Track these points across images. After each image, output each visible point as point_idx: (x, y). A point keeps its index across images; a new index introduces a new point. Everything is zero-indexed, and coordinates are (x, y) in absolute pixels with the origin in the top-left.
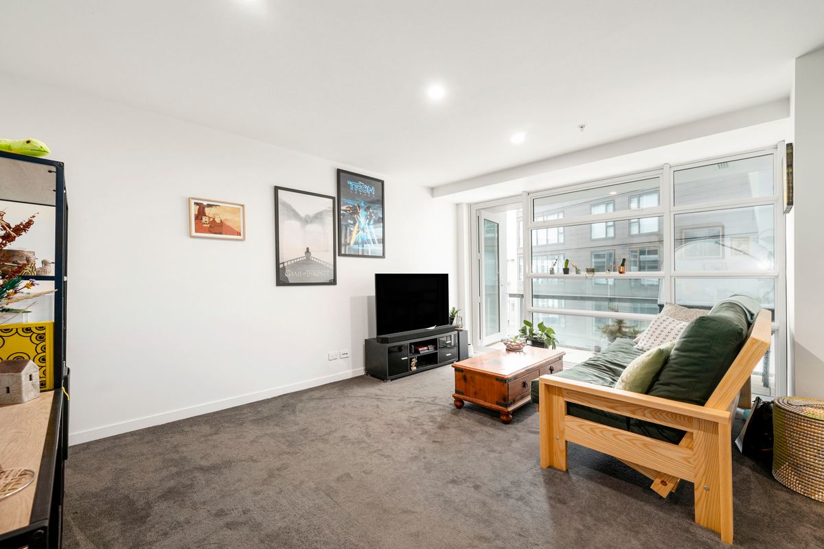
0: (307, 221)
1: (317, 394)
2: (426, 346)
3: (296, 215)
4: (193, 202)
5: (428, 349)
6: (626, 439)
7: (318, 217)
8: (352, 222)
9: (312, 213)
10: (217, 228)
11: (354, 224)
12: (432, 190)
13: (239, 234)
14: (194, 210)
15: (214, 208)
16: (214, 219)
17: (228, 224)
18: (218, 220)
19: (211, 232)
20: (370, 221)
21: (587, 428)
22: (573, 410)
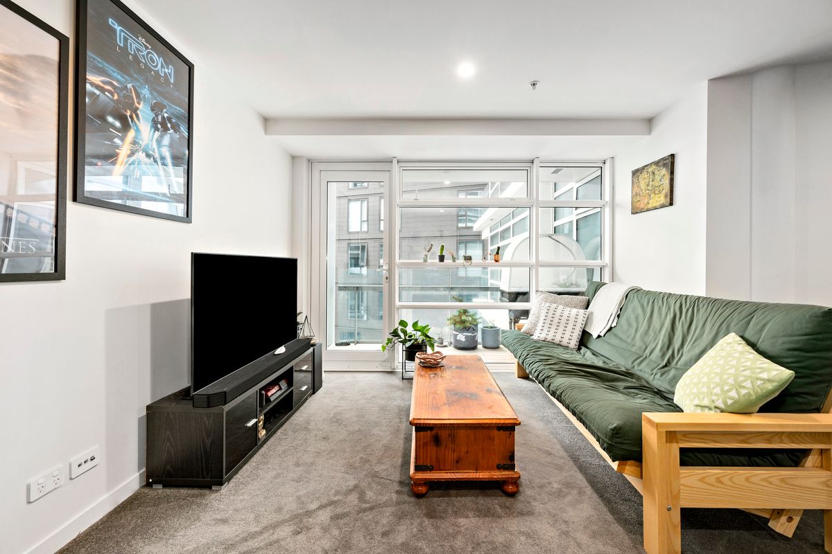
2: (277, 384)
5: (281, 389)
6: (762, 480)
12: (266, 123)
20: (161, 136)
21: (712, 480)
22: (690, 457)
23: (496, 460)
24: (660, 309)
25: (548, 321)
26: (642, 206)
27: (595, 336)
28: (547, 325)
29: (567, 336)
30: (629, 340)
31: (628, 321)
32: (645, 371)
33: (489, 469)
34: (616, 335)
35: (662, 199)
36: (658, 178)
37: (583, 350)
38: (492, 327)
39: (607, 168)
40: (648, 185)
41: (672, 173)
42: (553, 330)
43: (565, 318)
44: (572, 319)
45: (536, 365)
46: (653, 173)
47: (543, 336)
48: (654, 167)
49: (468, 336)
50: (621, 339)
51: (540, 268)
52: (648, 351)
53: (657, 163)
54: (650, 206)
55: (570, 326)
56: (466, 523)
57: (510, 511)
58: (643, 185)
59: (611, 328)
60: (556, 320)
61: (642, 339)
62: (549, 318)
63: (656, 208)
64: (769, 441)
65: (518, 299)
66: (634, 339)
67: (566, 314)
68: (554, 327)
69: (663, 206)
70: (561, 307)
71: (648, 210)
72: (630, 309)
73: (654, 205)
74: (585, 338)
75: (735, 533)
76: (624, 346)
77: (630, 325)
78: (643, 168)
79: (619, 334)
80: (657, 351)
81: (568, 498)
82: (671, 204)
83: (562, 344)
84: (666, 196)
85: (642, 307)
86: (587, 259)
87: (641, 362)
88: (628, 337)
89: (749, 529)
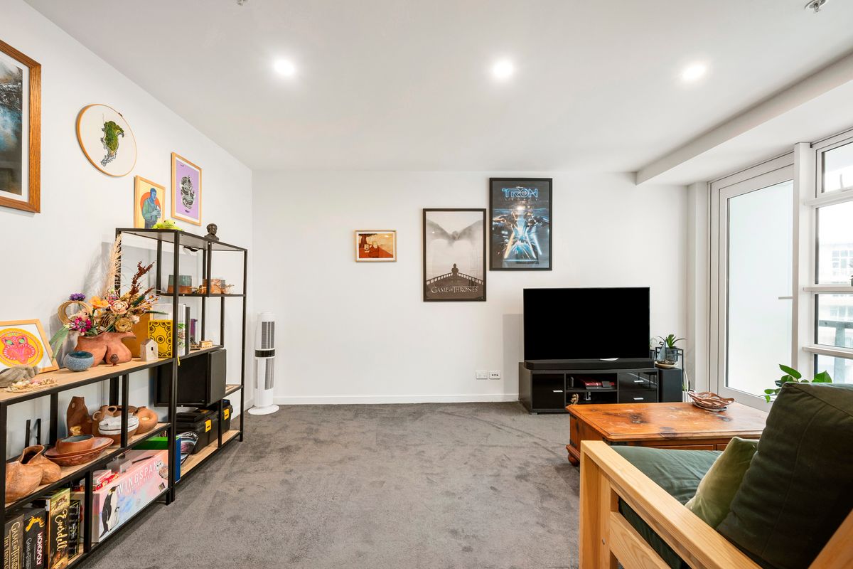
0: (454, 238)
1: (450, 409)
2: (599, 381)
3: (443, 233)
4: (358, 233)
5: (602, 386)
7: (467, 233)
8: (506, 233)
9: (459, 229)
10: (376, 253)
11: (509, 235)
12: (636, 175)
13: (392, 256)
14: (359, 239)
15: (373, 236)
16: (373, 247)
17: (384, 248)
18: (375, 247)
19: (370, 257)
20: (530, 229)
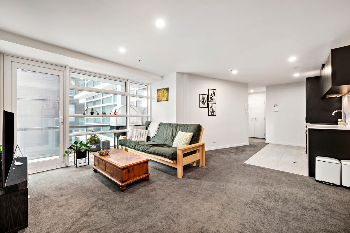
21: (187, 159)
22: (185, 155)
23: (144, 172)
24: (169, 127)
25: (137, 135)
26: (160, 100)
27: (152, 137)
28: (137, 136)
29: (143, 138)
30: (162, 136)
31: (161, 131)
32: (168, 143)
33: (143, 175)
34: (158, 136)
35: (166, 99)
36: (165, 93)
37: (149, 141)
38: (106, 141)
39: (149, 86)
40: (162, 94)
41: (168, 92)
42: (139, 137)
43: (142, 133)
44: (144, 133)
45: (141, 147)
46: (163, 91)
47: (136, 140)
48: (163, 90)
49: (97, 146)
50: (160, 136)
51: (131, 117)
52: (168, 138)
53: (164, 89)
54: (162, 100)
55: (144, 135)
56: (142, 189)
57: (150, 183)
58: (160, 94)
59: (156, 134)
60: (139, 134)
61: (166, 135)
62: (137, 134)
63: (164, 101)
64: (193, 149)
65: (120, 129)
66: (163, 136)
67: (142, 131)
68: (139, 136)
69: (166, 101)
70: (140, 130)
71: (162, 101)
72: (161, 128)
73: (164, 100)
74: (148, 138)
75: (188, 169)
76: (161, 138)
77: (162, 132)
78: (161, 89)
79: (159, 135)
80: (170, 137)
81: (160, 176)
82: (168, 100)
83: (142, 141)
84: (167, 98)
85: (164, 127)
86: (141, 114)
87: (166, 141)
88: (162, 135)
89: (190, 168)
